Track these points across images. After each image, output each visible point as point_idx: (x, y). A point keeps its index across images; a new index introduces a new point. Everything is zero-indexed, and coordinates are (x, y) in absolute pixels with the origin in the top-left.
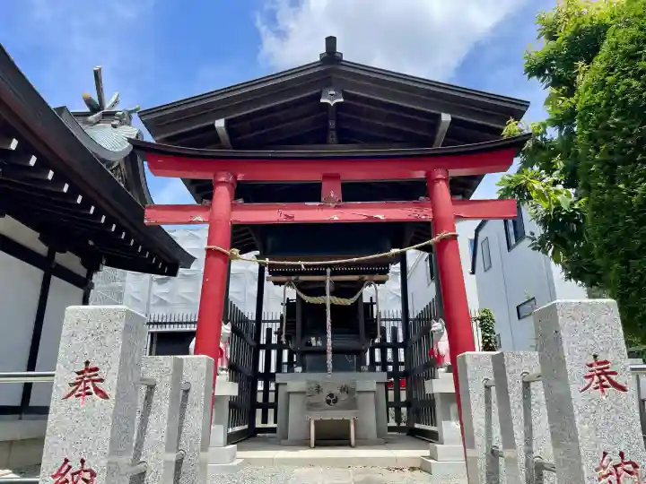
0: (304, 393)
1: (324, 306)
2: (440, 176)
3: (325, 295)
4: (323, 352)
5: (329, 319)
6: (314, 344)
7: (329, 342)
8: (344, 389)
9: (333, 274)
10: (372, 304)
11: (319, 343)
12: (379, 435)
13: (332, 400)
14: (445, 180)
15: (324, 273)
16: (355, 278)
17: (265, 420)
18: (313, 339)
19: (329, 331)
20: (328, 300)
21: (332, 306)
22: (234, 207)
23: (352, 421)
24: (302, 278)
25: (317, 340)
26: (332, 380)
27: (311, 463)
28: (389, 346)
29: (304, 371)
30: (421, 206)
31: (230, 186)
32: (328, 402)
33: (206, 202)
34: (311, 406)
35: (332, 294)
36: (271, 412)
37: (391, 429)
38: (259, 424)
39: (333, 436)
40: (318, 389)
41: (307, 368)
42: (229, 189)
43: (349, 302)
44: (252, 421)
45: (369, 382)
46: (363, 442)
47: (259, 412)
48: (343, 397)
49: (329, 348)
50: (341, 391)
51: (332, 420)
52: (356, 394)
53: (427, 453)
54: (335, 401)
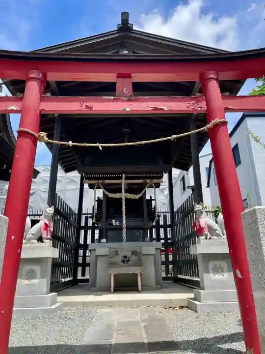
0: (107, 255)
1: (121, 199)
2: (212, 76)
3: (121, 192)
4: (120, 229)
5: (124, 207)
6: (114, 224)
7: (124, 222)
8: (134, 253)
9: (126, 178)
10: (151, 200)
11: (118, 224)
12: (157, 283)
13: (125, 260)
14: (217, 79)
15: (121, 178)
16: (141, 181)
17: (83, 274)
18: (114, 221)
19: (124, 215)
20: (123, 195)
21: (126, 199)
22: (42, 99)
23: (139, 274)
24: (107, 181)
25: (116, 222)
26: (126, 247)
27: (111, 304)
28: (162, 227)
29: (107, 242)
30: (198, 100)
31: (39, 81)
32: (123, 261)
33: (19, 95)
34: (112, 264)
35: (126, 191)
36: (87, 269)
37: (164, 279)
38: (79, 277)
39: (126, 285)
40: (117, 253)
41: (109, 239)
42: (38, 84)
43: (137, 197)
44: (75, 274)
45: (151, 248)
46: (146, 289)
47: (80, 269)
48: (134, 258)
49: (124, 226)
50: (132, 254)
51: (126, 274)
52: (142, 256)
53: (192, 295)
54: (128, 261)
